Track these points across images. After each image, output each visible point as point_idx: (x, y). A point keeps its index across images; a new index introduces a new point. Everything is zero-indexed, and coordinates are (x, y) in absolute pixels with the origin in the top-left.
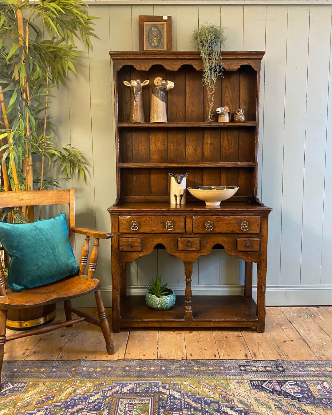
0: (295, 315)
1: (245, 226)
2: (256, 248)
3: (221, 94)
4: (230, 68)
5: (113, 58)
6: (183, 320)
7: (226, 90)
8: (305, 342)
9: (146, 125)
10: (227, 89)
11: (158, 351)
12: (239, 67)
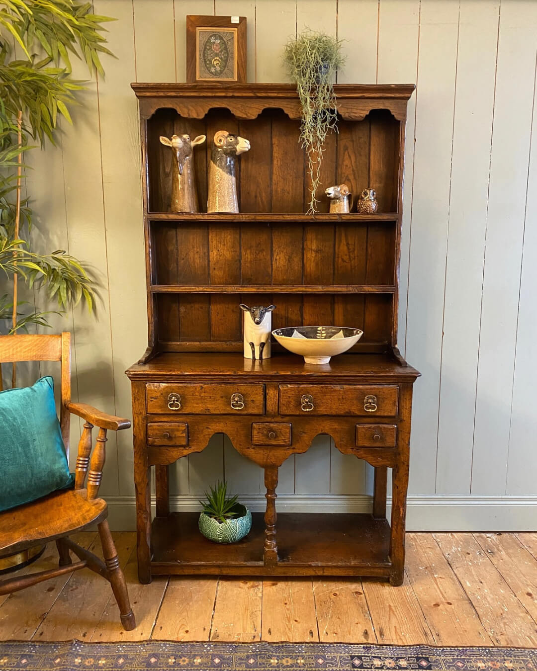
0: (459, 549)
1: (370, 403)
2: (390, 441)
3: (336, 162)
4: (352, 114)
5: (138, 94)
6: (261, 563)
7: (344, 154)
8: (473, 605)
9: (200, 217)
10: (346, 153)
11: (213, 623)
12: (368, 113)
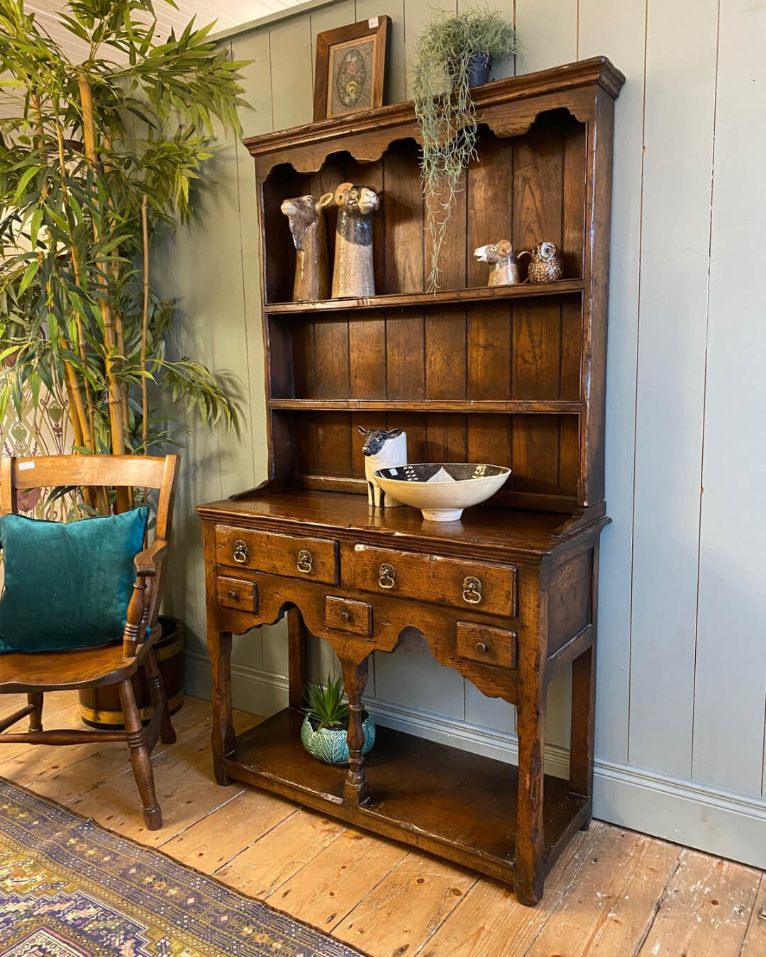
0: (707, 890)
1: (471, 590)
2: (505, 657)
3: (513, 205)
4: (509, 126)
5: (253, 153)
6: (340, 801)
7: (524, 191)
10: (527, 188)
11: (238, 857)
12: (532, 120)
